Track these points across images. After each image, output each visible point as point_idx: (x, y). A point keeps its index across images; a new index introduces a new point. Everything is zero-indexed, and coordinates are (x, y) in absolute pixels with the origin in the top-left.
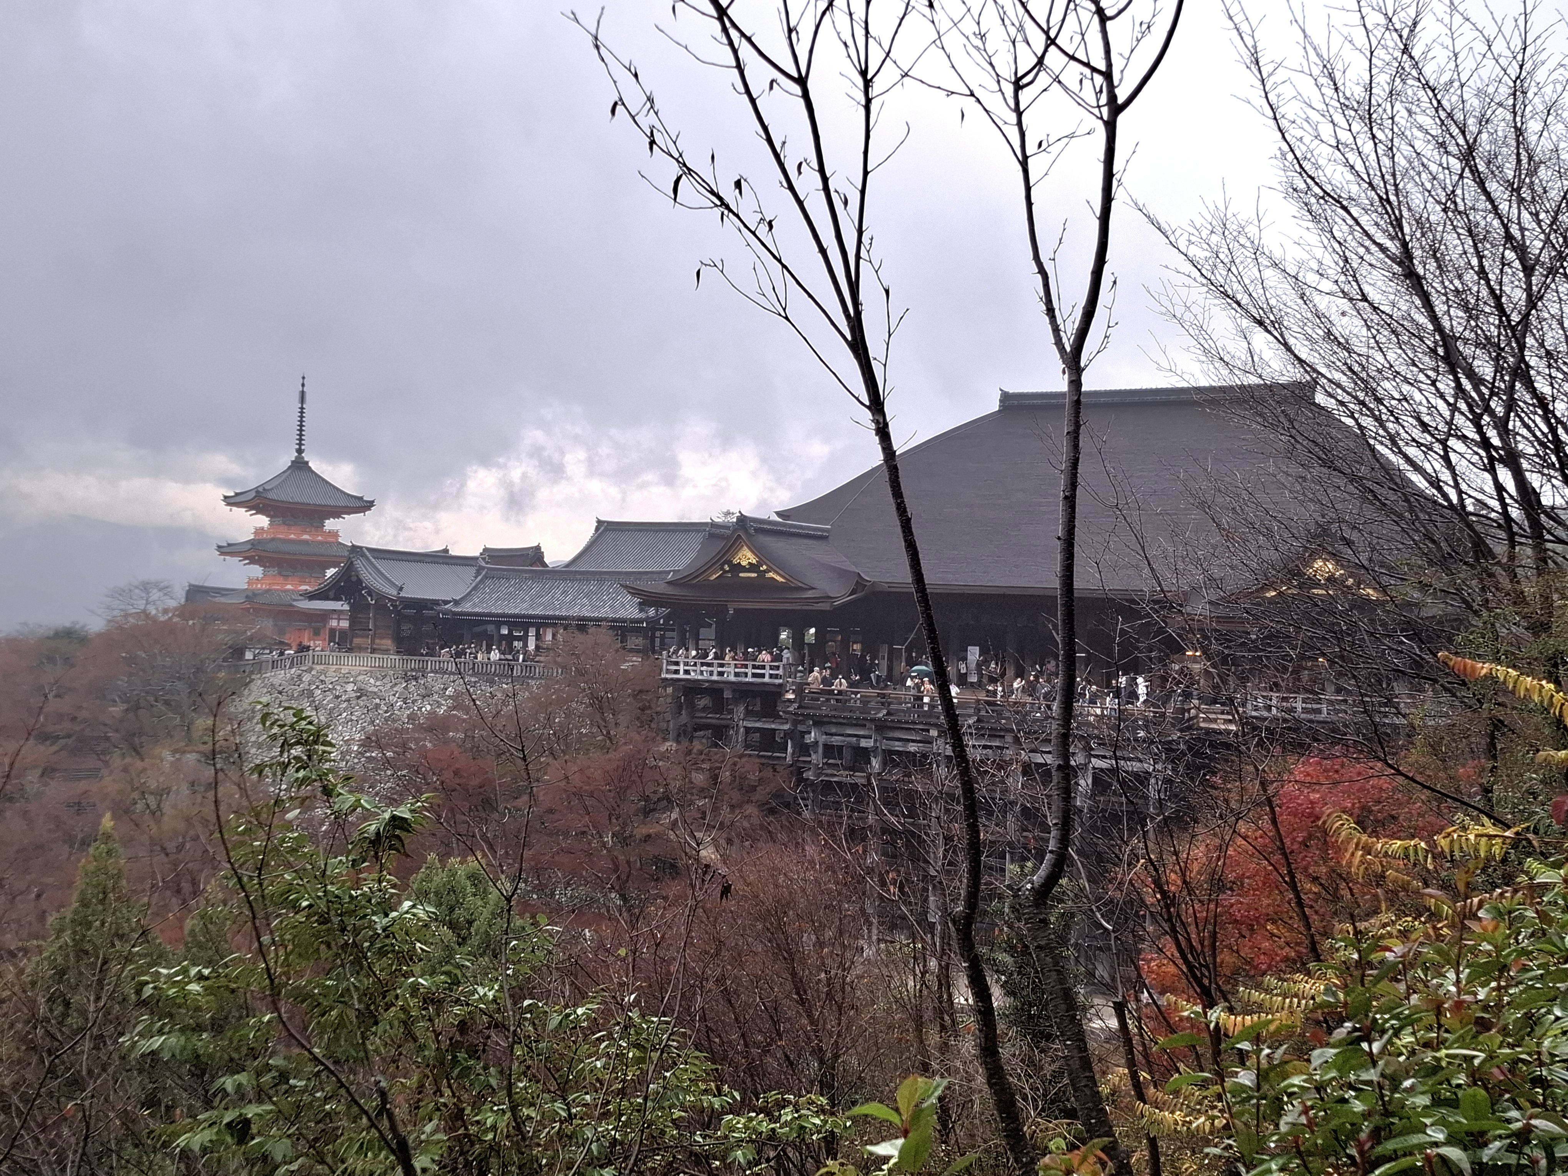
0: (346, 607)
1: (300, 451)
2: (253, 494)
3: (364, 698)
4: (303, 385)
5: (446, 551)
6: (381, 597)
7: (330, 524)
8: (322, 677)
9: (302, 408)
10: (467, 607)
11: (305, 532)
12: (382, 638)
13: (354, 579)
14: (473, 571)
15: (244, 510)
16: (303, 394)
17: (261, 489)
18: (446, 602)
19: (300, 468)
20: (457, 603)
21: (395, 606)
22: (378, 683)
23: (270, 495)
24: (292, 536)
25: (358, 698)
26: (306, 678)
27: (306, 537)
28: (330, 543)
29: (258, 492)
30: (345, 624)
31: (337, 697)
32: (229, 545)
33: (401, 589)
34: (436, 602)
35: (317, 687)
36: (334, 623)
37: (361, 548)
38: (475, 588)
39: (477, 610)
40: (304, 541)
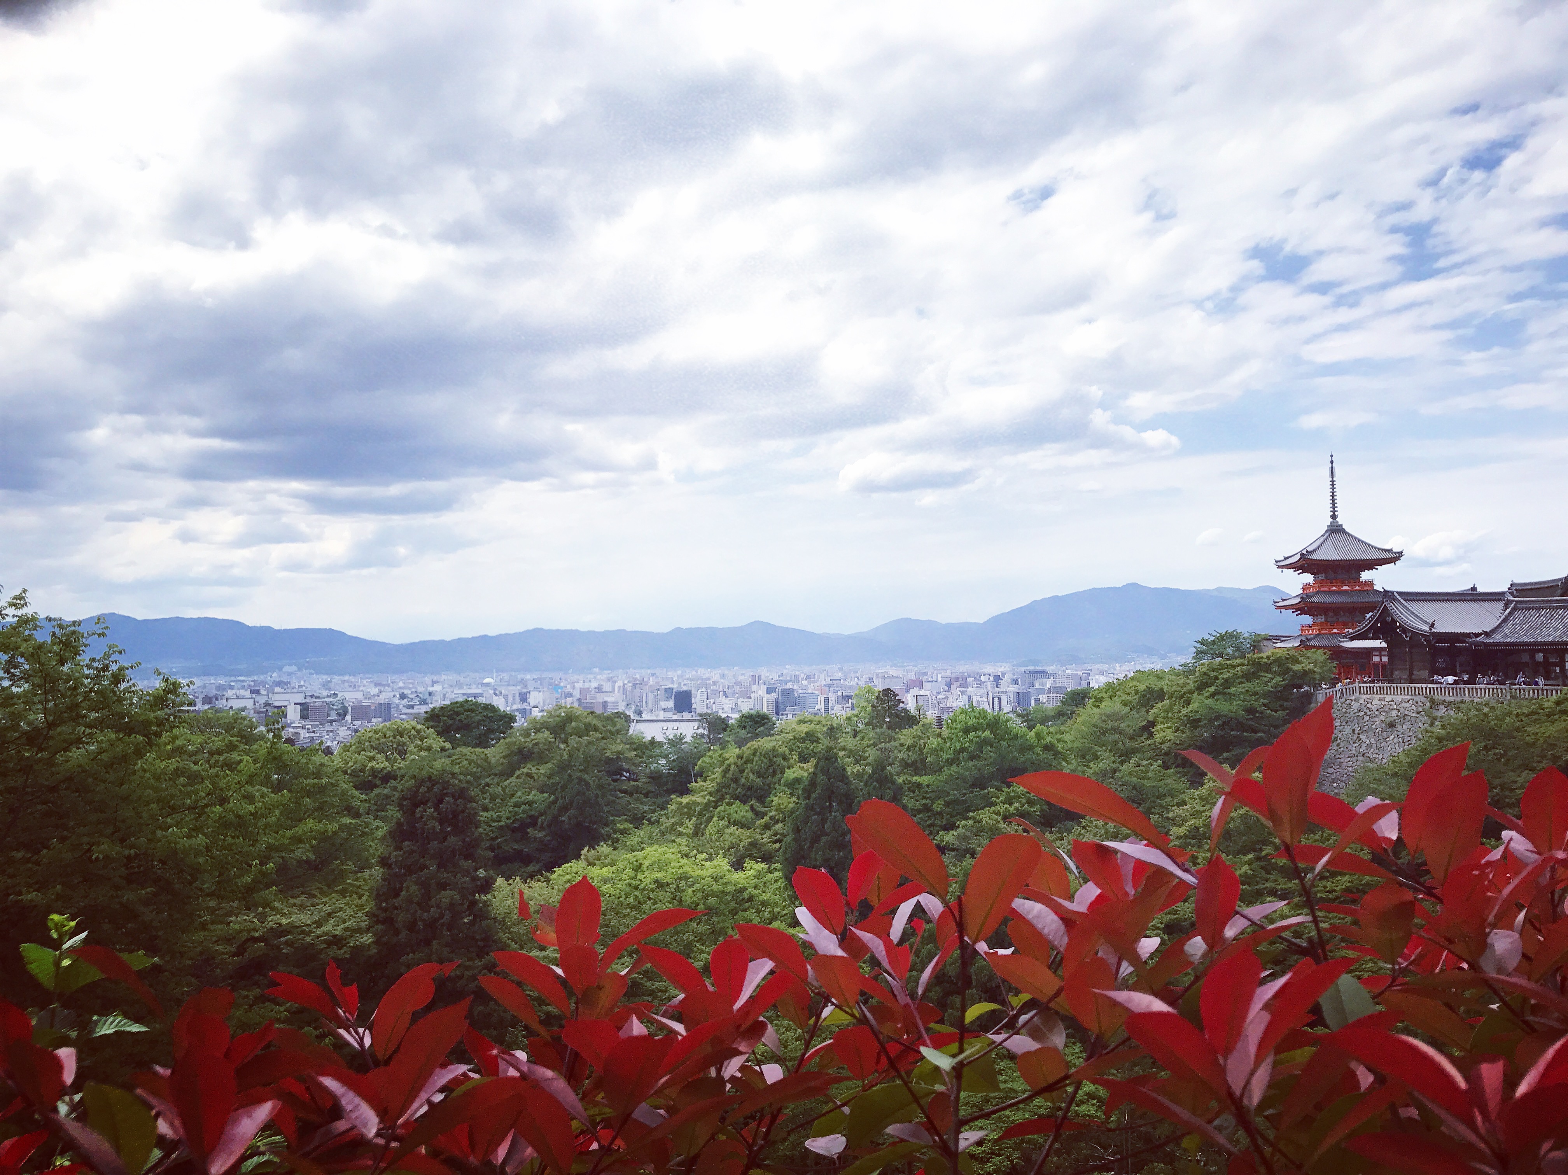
0: (1384, 645)
1: (1334, 517)
2: (1298, 557)
4: (1332, 462)
5: (1474, 589)
6: (1415, 634)
7: (1365, 576)
8: (1369, 705)
9: (1333, 481)
10: (1497, 638)
11: (1343, 584)
12: (1419, 669)
13: (1389, 619)
14: (1501, 605)
16: (1332, 468)
17: (1304, 552)
18: (1477, 635)
19: (1335, 531)
20: (1486, 634)
21: (1428, 641)
23: (1314, 557)
24: (1334, 588)
27: (1345, 587)
28: (1367, 591)
29: (1302, 555)
30: (1385, 659)
32: (1283, 600)
33: (1432, 625)
34: (1468, 635)
36: (1376, 659)
37: (1392, 592)
38: (1505, 621)
39: (1509, 640)
40: (1346, 591)
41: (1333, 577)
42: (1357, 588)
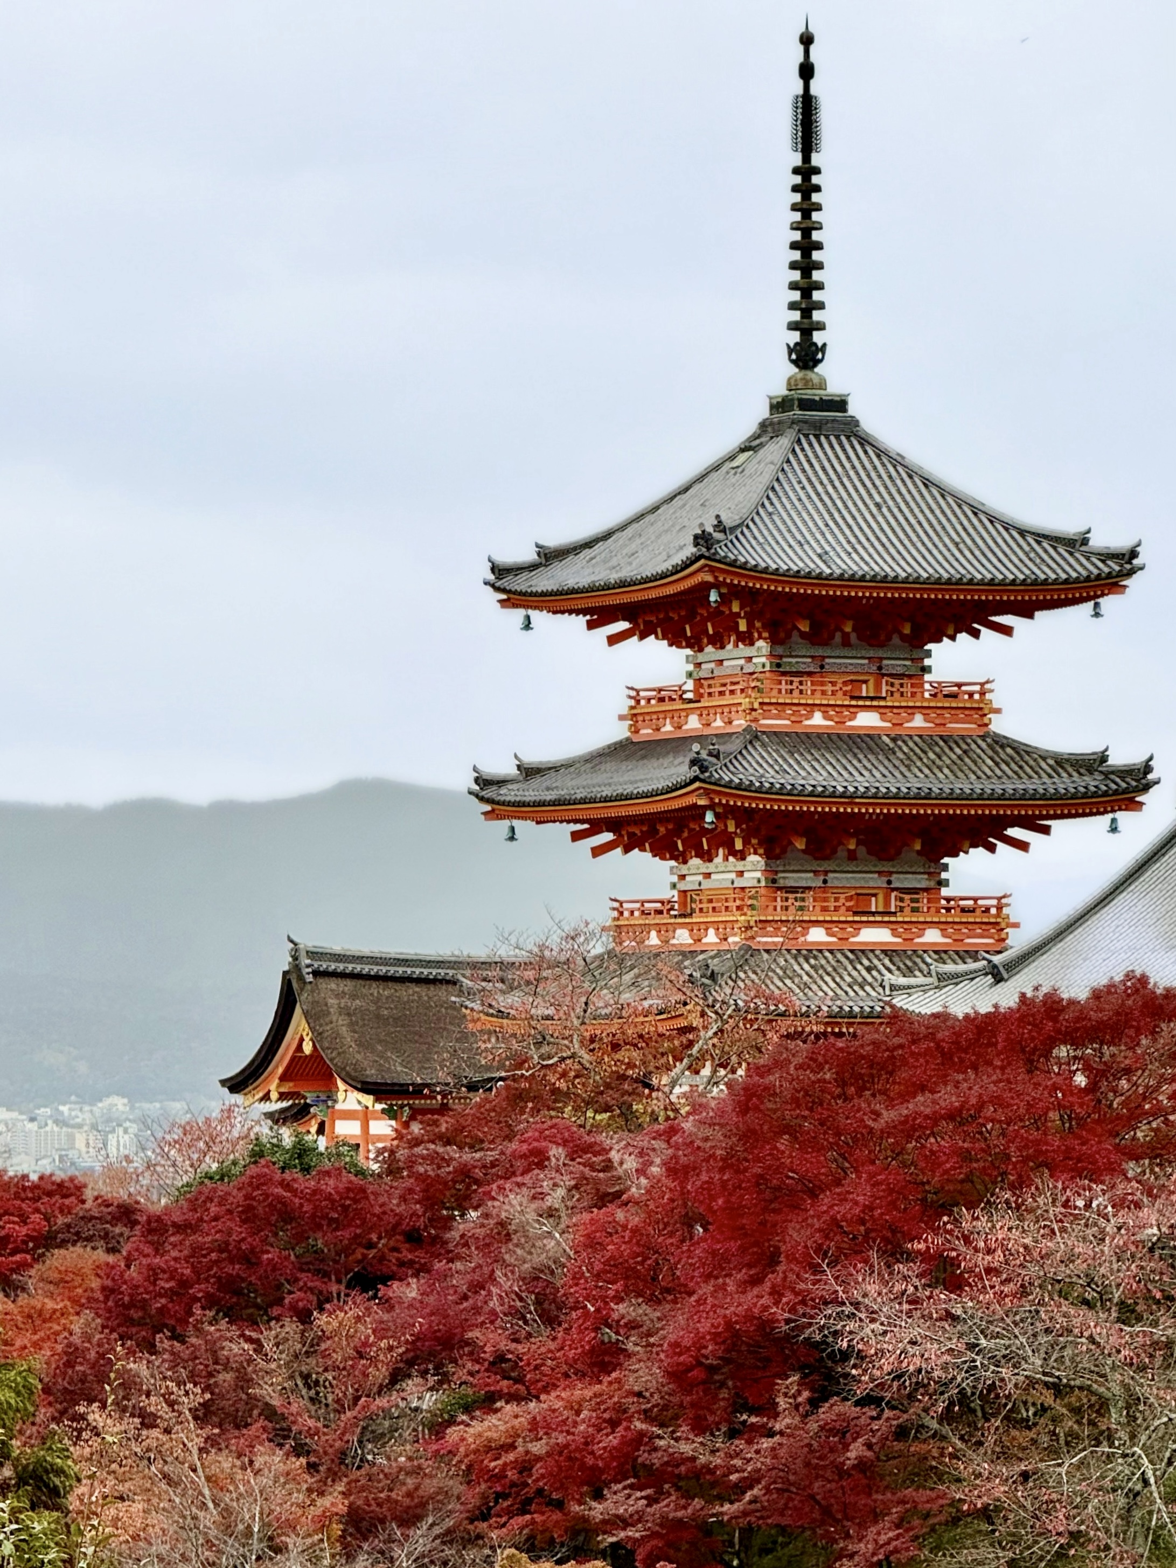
1: (805, 355)
4: (807, 71)
9: (806, 171)
11: (859, 702)
16: (808, 104)
27: (867, 720)
32: (529, 772)
40: (867, 741)
41: (805, 663)
42: (918, 721)
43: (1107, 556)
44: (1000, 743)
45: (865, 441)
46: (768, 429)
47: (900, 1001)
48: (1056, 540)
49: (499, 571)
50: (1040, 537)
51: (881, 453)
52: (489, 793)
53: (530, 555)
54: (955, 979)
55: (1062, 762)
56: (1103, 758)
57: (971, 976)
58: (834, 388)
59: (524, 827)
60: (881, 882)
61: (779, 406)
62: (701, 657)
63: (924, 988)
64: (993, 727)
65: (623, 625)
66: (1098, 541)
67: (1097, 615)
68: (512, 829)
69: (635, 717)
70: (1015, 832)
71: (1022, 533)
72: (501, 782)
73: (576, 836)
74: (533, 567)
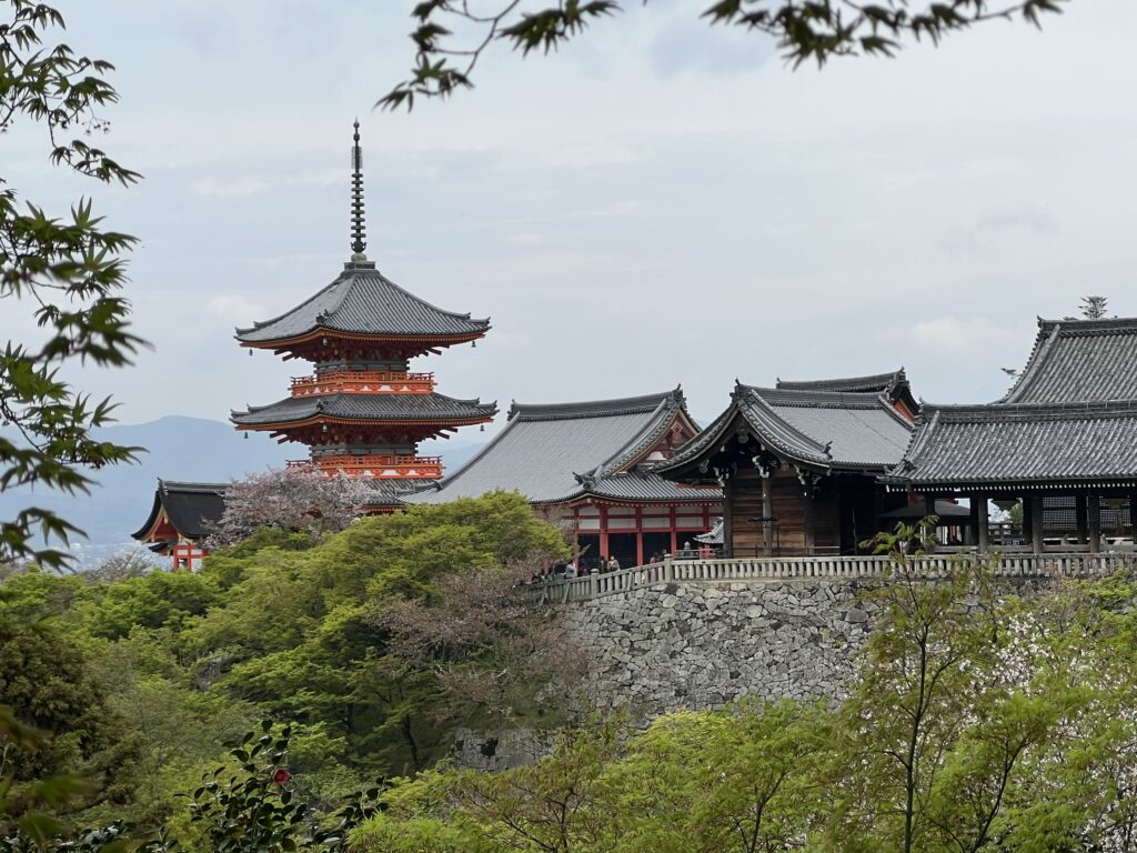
1: (359, 247)
3: (785, 627)
4: (357, 138)
8: (699, 600)
10: (931, 473)
11: (382, 381)
12: (786, 532)
13: (744, 439)
15: (273, 351)
16: (357, 150)
18: (891, 467)
19: (363, 276)
20: (909, 467)
22: (805, 602)
23: (338, 324)
24: (366, 389)
25: (776, 627)
26: (668, 601)
27: (385, 389)
28: (420, 395)
31: (737, 629)
32: (253, 411)
33: (828, 450)
34: (880, 469)
35: (693, 615)
37: (750, 388)
38: (929, 443)
40: (386, 396)
41: (361, 367)
42: (405, 389)
43: (477, 323)
44: (437, 396)
45: (383, 280)
46: (344, 276)
47: (401, 498)
48: (458, 317)
49: (240, 332)
50: (452, 316)
51: (389, 284)
52: (237, 420)
53: (253, 327)
54: (423, 489)
55: (462, 403)
56: (477, 401)
57: (429, 488)
58: (369, 259)
59: (251, 433)
60: (392, 452)
61: (349, 266)
62: (320, 365)
63: (411, 493)
64: (434, 391)
65: (289, 353)
66: (472, 318)
67: (474, 346)
68: (246, 434)
69: (294, 388)
70: (443, 431)
71: (445, 314)
72: (242, 415)
73: (272, 436)
74: (253, 331)
